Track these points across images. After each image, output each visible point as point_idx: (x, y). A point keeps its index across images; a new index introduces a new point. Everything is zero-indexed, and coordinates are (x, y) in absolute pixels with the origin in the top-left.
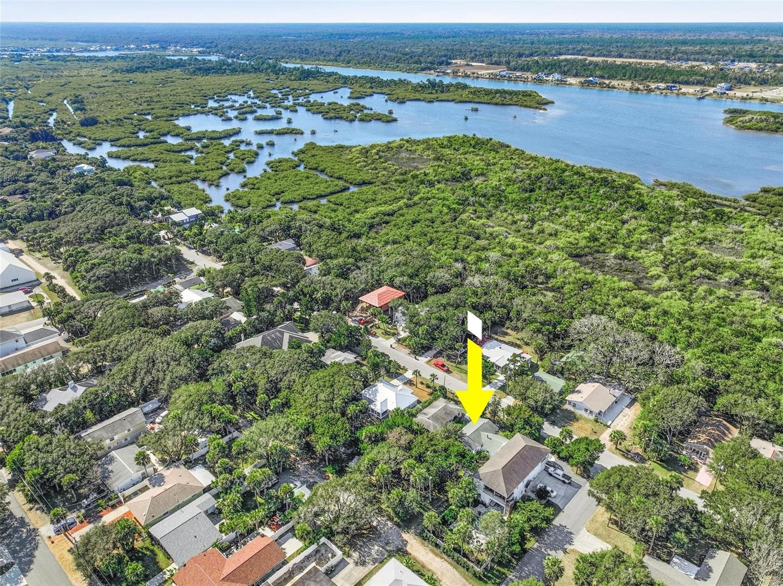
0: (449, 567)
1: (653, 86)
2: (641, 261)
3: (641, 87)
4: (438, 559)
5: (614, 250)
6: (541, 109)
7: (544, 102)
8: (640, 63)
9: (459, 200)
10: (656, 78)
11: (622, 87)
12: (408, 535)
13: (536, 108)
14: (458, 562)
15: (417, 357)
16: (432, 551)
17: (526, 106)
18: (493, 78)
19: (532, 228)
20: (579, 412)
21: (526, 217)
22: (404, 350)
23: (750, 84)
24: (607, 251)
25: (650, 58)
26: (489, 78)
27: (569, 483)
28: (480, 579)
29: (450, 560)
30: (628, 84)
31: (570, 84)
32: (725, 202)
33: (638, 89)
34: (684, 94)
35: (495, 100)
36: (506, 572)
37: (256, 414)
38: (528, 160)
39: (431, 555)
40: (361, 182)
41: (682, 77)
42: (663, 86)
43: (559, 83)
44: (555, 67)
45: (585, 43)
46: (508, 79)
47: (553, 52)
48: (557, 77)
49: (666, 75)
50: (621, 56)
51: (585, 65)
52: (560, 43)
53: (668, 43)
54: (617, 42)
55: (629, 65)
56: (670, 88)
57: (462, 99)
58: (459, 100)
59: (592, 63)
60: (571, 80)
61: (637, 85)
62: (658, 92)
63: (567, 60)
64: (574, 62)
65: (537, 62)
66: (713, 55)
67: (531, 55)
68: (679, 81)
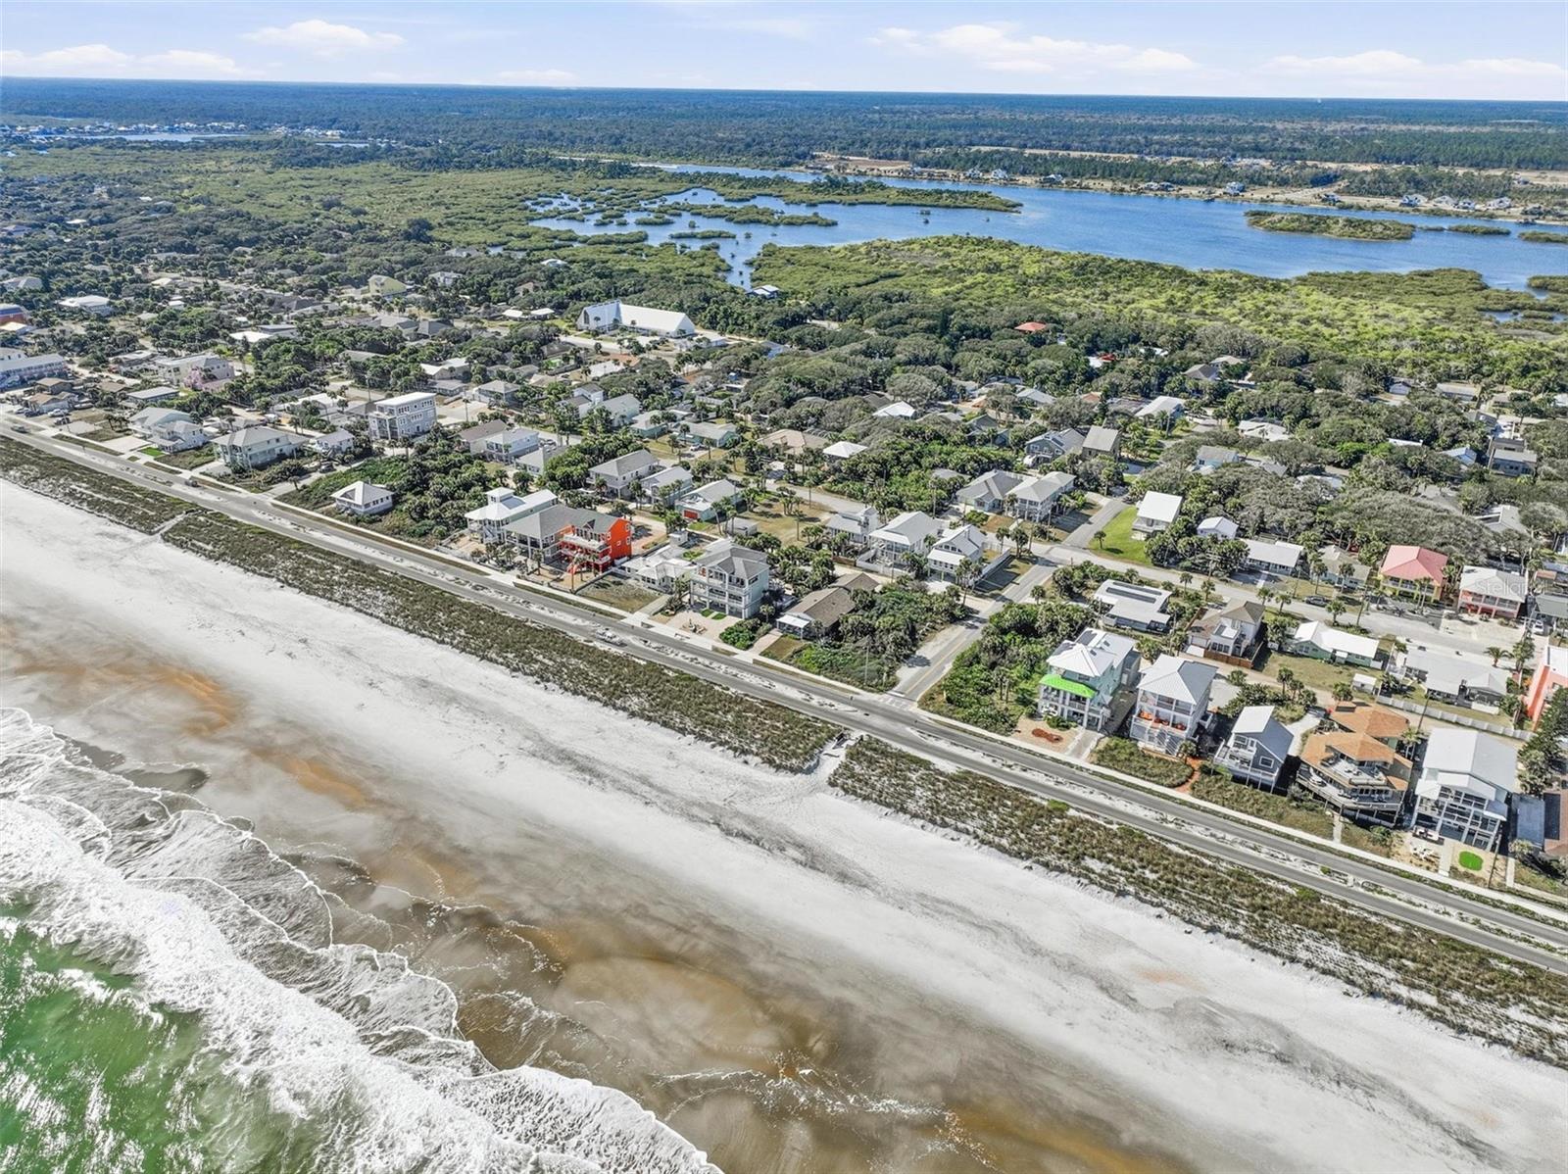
1: (1142, 185)
3: (1127, 187)
7: (1010, 203)
10: (1140, 176)
11: (1100, 187)
13: (1005, 211)
17: (991, 210)
18: (905, 176)
21: (1097, 290)
25: (1113, 150)
26: (899, 176)
30: (1108, 185)
31: (1024, 184)
33: (1122, 190)
34: (1186, 196)
35: (941, 202)
41: (1175, 175)
42: (1155, 185)
43: (1009, 183)
44: (986, 162)
45: (995, 127)
46: (931, 176)
47: (962, 140)
48: (1001, 173)
49: (1152, 172)
50: (1068, 148)
51: (1027, 159)
52: (955, 126)
53: (1126, 129)
54: (1047, 127)
55: (1093, 159)
56: (1165, 188)
57: (895, 201)
58: (891, 202)
59: (1036, 157)
60: (1021, 179)
61: (1120, 185)
62: (1151, 194)
63: (998, 152)
64: (1007, 155)
65: (956, 154)
66: (1204, 147)
67: (928, 145)
68: (1173, 179)
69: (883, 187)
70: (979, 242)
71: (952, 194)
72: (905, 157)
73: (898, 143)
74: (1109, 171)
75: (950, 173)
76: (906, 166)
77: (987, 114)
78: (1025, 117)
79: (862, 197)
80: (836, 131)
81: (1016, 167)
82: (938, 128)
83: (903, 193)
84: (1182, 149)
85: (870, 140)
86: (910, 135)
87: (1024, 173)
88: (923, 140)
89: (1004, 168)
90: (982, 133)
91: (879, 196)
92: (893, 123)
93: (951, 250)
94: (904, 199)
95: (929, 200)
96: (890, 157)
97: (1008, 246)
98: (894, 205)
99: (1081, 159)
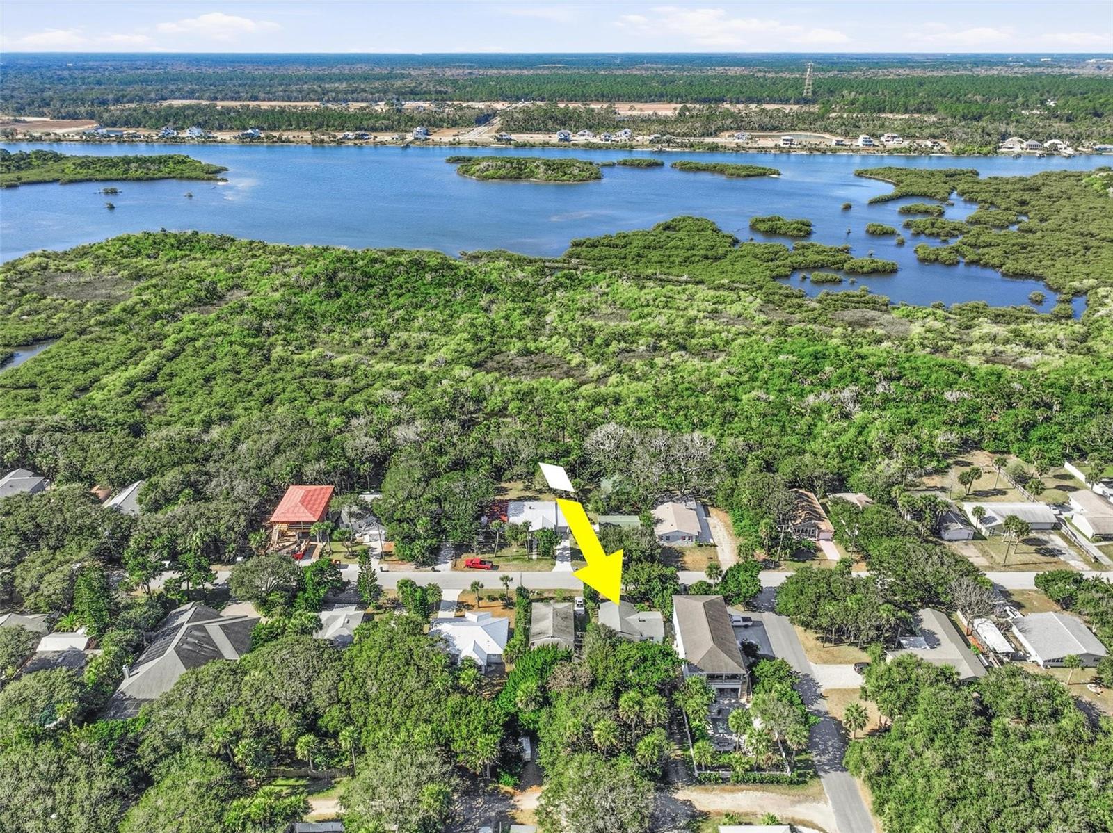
0: (759, 794)
1: (340, 135)
2: (549, 351)
3: (326, 138)
4: (740, 795)
5: (512, 346)
6: (218, 180)
7: (214, 169)
8: (295, 107)
9: (248, 329)
10: (333, 125)
11: (299, 139)
12: (680, 792)
13: (209, 179)
14: (762, 782)
15: (437, 568)
16: (724, 790)
17: (190, 178)
18: (88, 139)
19: (386, 344)
20: (677, 544)
21: (370, 331)
22: (402, 567)
23: (442, 127)
24: (504, 349)
25: (296, 99)
26: (81, 140)
27: (753, 626)
28: (799, 783)
29: (751, 786)
30: (307, 136)
31: (223, 141)
32: (557, 265)
33: (322, 141)
34: (383, 143)
35: (132, 174)
36: (807, 756)
37: (288, 778)
38: (282, 254)
39: (728, 796)
40: (30, 338)
41: (365, 123)
42: (351, 134)
43: (207, 141)
44: (180, 118)
45: (184, 81)
46: (120, 140)
47: (153, 95)
48: (196, 131)
49: (343, 121)
50: (256, 99)
51: (220, 113)
52: (146, 81)
53: (300, 79)
54: (232, 79)
55: (283, 110)
56: (362, 137)
57: (71, 177)
58: (67, 177)
59: (229, 110)
60: (220, 136)
61: (319, 136)
62: (351, 143)
63: (190, 107)
64: (199, 109)
65: (146, 112)
66: (372, 93)
67: (117, 101)
68: (365, 125)
69: (57, 158)
70: (181, 243)
71: (141, 161)
72: (91, 116)
73: (83, 102)
74: (302, 121)
75: (143, 132)
76: (89, 127)
77: (175, 70)
78: (211, 71)
79: (26, 175)
80: (14, 89)
81: (210, 121)
82: (128, 83)
83: (82, 165)
84: (355, 96)
85: (52, 98)
86: (97, 92)
87: (220, 128)
88: (111, 97)
89: (199, 125)
90: (172, 87)
91: (53, 170)
92: (83, 78)
93: (142, 262)
94: (83, 173)
95: (114, 173)
96: (74, 116)
97: (220, 244)
98: (71, 182)
99: (272, 111)
